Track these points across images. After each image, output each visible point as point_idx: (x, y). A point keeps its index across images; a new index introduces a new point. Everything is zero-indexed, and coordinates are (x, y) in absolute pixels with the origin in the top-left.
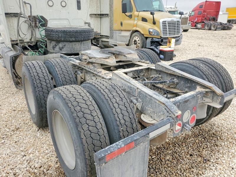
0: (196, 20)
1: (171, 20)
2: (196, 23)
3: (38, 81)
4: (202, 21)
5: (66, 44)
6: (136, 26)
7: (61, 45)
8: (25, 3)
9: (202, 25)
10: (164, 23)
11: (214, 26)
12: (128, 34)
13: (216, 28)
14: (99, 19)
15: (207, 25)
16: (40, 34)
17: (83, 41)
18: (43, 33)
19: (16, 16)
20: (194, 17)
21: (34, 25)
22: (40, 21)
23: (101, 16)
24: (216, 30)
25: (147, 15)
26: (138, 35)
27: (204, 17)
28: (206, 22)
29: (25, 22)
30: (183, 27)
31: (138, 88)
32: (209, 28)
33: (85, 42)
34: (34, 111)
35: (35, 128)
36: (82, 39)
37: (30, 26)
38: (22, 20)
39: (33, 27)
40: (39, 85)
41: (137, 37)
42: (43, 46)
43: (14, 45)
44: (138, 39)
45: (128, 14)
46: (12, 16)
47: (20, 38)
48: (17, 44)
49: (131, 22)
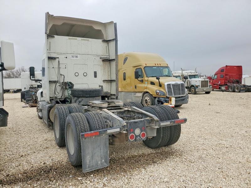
0: (220, 83)
1: (175, 83)
2: (220, 86)
3: (62, 116)
4: (225, 83)
5: (84, 98)
6: (146, 88)
7: (80, 99)
8: (61, 75)
9: (226, 87)
10: (169, 85)
11: (238, 89)
12: (141, 95)
13: (239, 90)
14: (110, 84)
15: (230, 87)
16: (68, 93)
17: (94, 97)
18: (70, 92)
19: (55, 83)
20: (217, 80)
21: (65, 87)
22: (69, 85)
23: (111, 81)
24: (239, 92)
25: (154, 79)
26: (148, 96)
27: (227, 80)
28: (229, 84)
29: (60, 86)
30: (204, 90)
31: (111, 116)
32: (233, 90)
33: (96, 98)
34: (58, 137)
35: (57, 147)
36: (94, 96)
37: (62, 88)
38: (58, 84)
39: (64, 89)
40: (63, 118)
41: (147, 97)
42: (69, 101)
43: (51, 100)
44: (148, 98)
45: (139, 79)
46: (53, 83)
47: (55, 96)
48: (53, 100)
49: (143, 85)
